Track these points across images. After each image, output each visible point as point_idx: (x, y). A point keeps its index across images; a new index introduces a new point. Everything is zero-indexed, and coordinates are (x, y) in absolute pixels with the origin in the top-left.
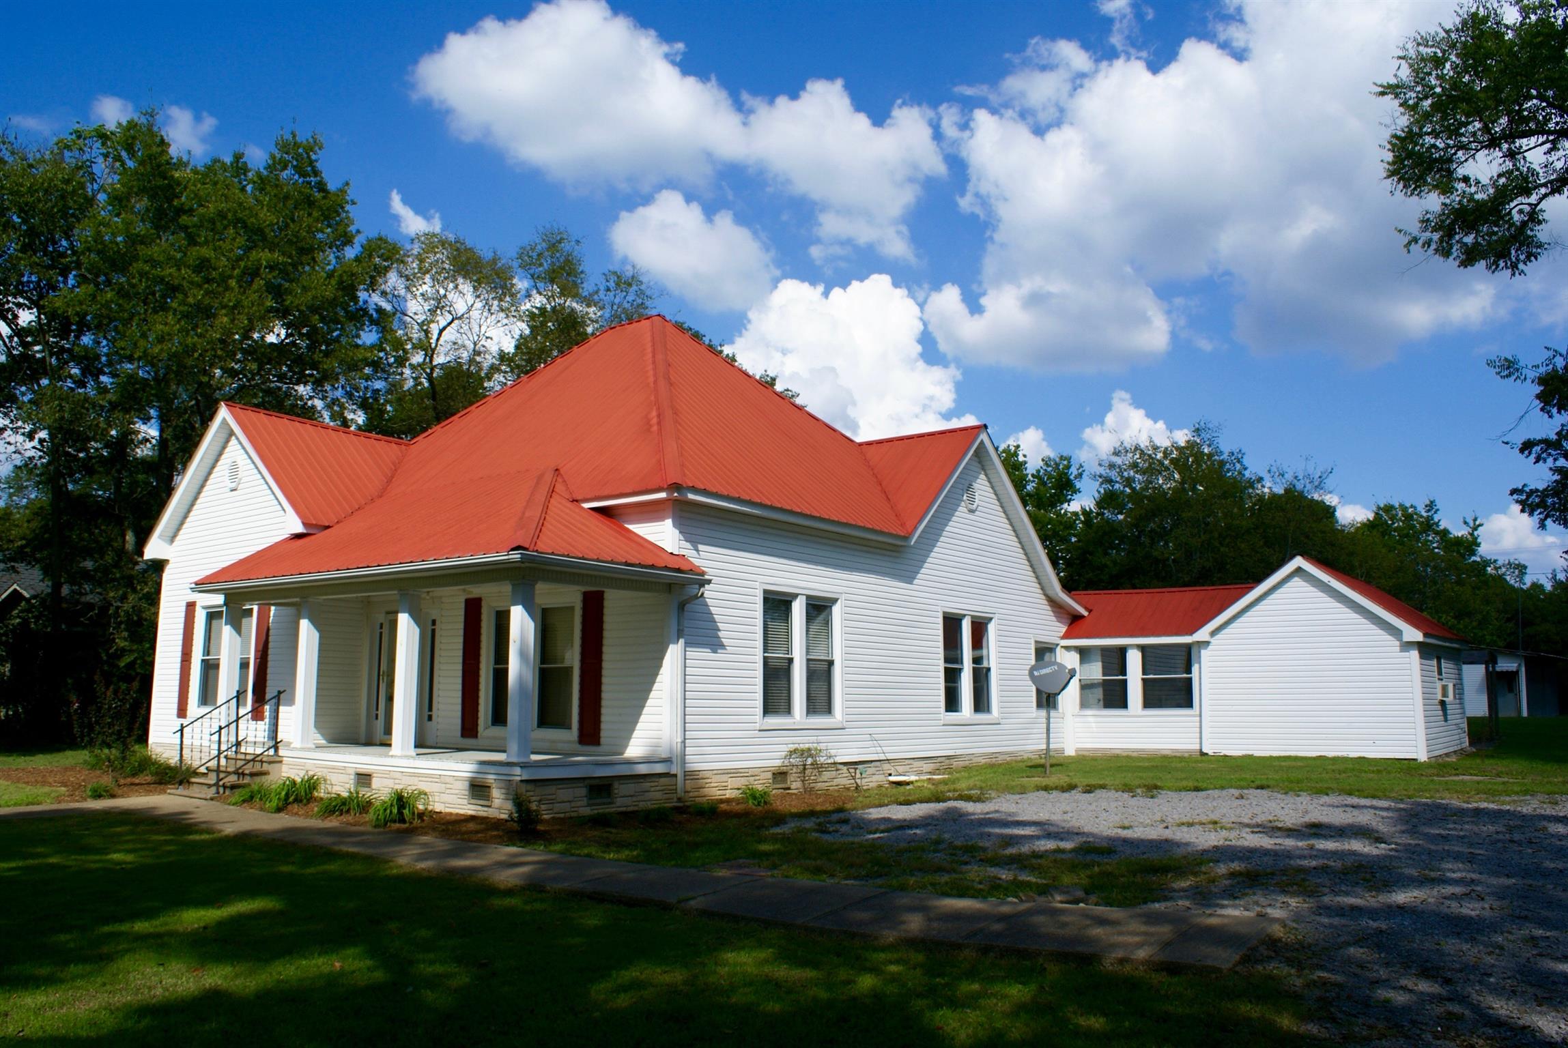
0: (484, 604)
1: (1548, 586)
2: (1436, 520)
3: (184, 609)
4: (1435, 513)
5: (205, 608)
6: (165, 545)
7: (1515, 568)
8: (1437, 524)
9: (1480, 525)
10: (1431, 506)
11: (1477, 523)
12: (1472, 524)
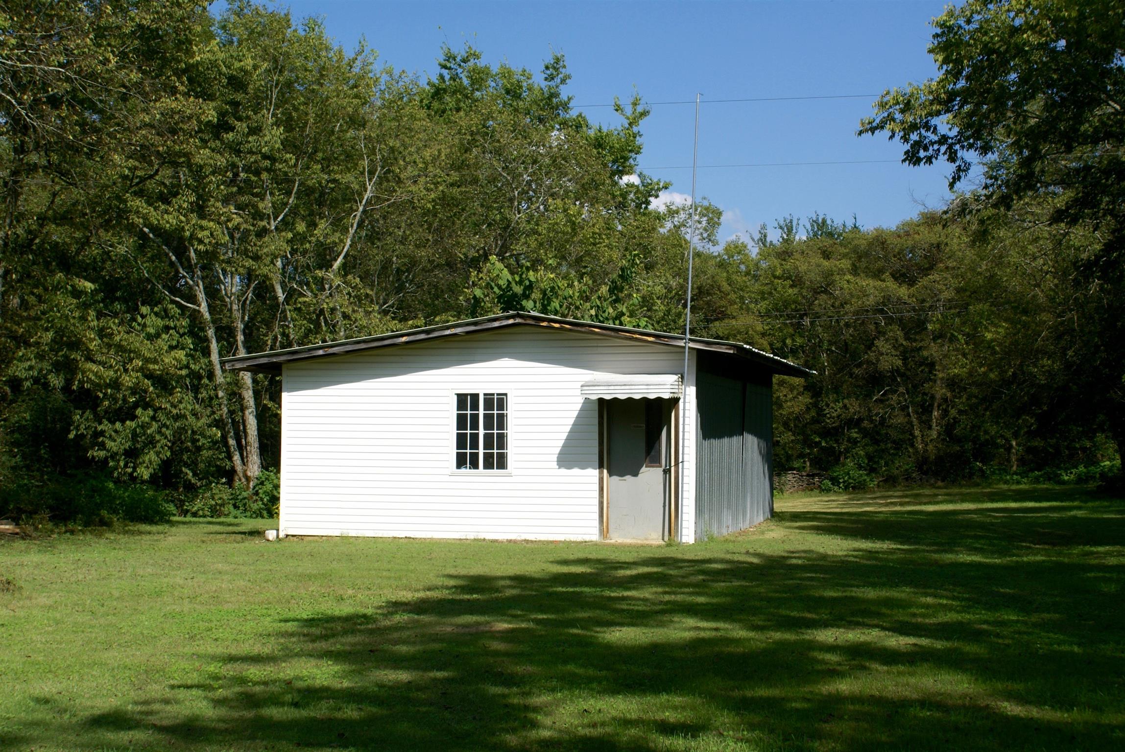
1: (754, 251)
2: (564, 97)
4: (563, 81)
7: (702, 215)
8: (565, 106)
9: (644, 114)
10: (554, 69)
11: (640, 109)
12: (629, 110)
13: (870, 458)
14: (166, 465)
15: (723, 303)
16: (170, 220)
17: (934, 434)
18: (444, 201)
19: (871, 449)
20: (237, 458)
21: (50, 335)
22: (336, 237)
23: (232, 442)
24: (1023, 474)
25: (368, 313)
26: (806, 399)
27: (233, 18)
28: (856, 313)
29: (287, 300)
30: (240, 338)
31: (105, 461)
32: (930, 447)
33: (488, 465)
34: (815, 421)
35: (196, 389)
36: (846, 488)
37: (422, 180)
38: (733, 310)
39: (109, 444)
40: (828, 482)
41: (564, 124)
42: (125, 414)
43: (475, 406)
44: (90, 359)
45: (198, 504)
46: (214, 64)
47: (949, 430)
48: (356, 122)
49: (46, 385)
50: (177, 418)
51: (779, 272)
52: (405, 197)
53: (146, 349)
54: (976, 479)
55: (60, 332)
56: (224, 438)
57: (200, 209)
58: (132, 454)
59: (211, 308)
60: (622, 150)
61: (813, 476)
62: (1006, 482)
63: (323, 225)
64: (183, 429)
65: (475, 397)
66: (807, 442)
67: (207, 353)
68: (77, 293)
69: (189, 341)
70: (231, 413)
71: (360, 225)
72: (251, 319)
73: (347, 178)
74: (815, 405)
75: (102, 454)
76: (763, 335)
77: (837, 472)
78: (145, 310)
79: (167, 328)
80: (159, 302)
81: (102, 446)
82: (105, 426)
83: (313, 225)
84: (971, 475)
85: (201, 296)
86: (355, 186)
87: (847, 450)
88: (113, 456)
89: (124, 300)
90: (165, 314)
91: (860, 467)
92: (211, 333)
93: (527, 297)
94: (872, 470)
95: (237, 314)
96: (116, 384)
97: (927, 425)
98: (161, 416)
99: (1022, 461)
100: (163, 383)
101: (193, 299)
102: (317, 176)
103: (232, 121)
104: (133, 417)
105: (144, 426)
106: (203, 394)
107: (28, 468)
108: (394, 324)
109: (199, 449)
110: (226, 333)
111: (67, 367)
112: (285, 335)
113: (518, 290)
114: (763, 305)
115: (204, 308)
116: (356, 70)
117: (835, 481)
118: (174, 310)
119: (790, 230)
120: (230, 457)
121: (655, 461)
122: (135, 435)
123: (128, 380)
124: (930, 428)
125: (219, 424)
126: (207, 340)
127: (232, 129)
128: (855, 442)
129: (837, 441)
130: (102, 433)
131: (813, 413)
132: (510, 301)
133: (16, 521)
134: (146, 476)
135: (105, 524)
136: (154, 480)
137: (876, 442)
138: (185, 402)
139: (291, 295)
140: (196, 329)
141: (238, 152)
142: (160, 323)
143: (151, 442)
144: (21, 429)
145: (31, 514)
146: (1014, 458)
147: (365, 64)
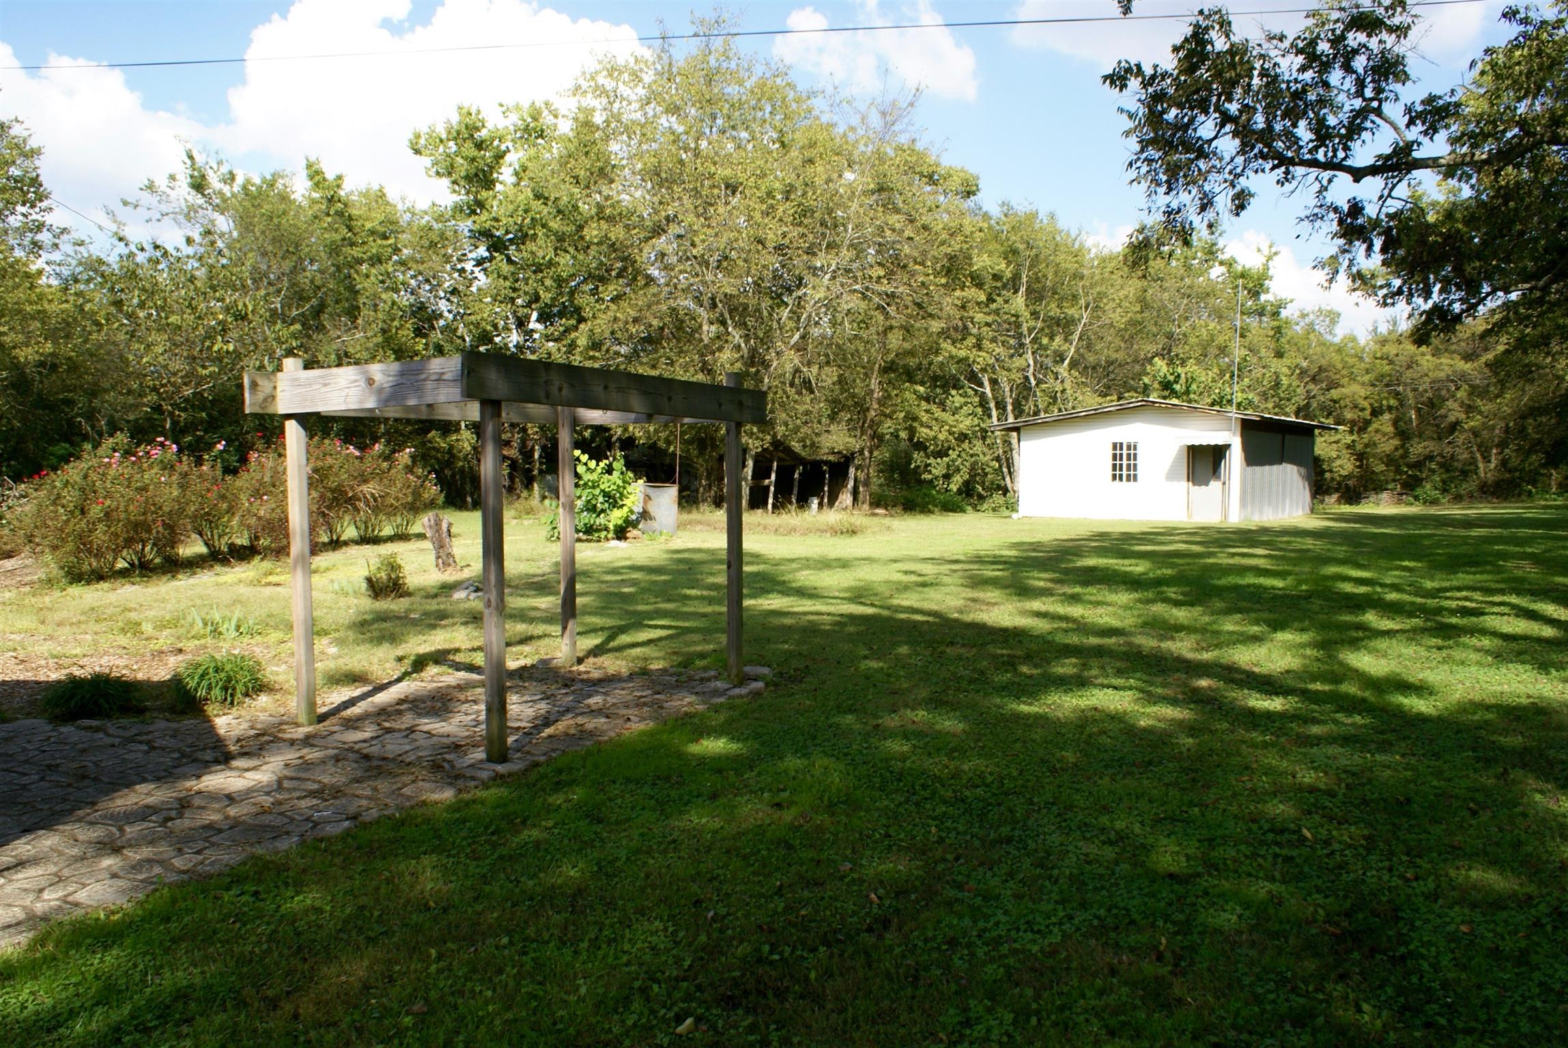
13: (1443, 482)
14: (966, 483)
15: (1338, 376)
16: (962, 353)
17: (1492, 466)
18: (1133, 323)
19: (1444, 476)
20: (1008, 479)
21: (903, 414)
22: (1065, 347)
23: (1005, 470)
24: (1559, 494)
25: (1083, 394)
26: (1396, 442)
27: (1003, 218)
28: (1433, 382)
29: (1037, 385)
30: (1010, 408)
31: (931, 481)
32: (1489, 475)
33: (1128, 479)
34: (1402, 457)
35: (984, 438)
36: (1425, 502)
37: (1119, 310)
38: (1345, 381)
39: (934, 471)
40: (1411, 499)
41: (1221, 263)
42: (941, 453)
43: (1121, 449)
44: (922, 425)
45: (985, 506)
46: (985, 268)
47: (1504, 463)
48: (1078, 276)
49: (897, 437)
50: (972, 456)
51: (1378, 355)
52: (1108, 321)
53: (950, 419)
54: (1523, 497)
55: (908, 413)
56: (1000, 466)
57: (979, 347)
58: (947, 477)
59: (992, 390)
60: (1259, 279)
61: (1401, 494)
62: (1546, 500)
63: (1058, 339)
64: (976, 462)
65: (1121, 444)
66: (1398, 471)
67: (990, 416)
68: (915, 392)
69: (979, 410)
70: (1005, 452)
71: (1080, 338)
72: (1018, 395)
73: (1071, 312)
74: (1403, 446)
75: (930, 477)
76: (1366, 398)
77: (1418, 491)
78: (953, 392)
79: (966, 404)
80: (962, 387)
81: (930, 472)
82: (931, 461)
83: (1052, 338)
84: (1520, 495)
85: (986, 383)
86: (1077, 316)
87: (1427, 477)
88: (936, 478)
89: (942, 387)
90: (965, 395)
91: (1436, 489)
92: (992, 405)
93: (1177, 382)
94: (1445, 491)
95: (1007, 393)
96: (935, 438)
97: (1487, 460)
98: (963, 454)
99: (1560, 485)
100: (962, 437)
101: (981, 385)
102: (1054, 311)
103: (995, 297)
104: (947, 455)
105: (953, 461)
106: (988, 441)
107: (888, 485)
108: (1100, 400)
109: (986, 474)
110: (1001, 406)
111: (912, 431)
112: (1036, 406)
113: (1171, 378)
114: (1367, 378)
115: (988, 390)
116: (1077, 245)
117: (1416, 498)
118: (971, 392)
119: (1395, 324)
120: (1004, 479)
121: (1218, 478)
122: (948, 466)
123: (941, 437)
124: (1489, 461)
125: (998, 459)
126: (989, 409)
127: (995, 301)
128: (1434, 471)
129: (1420, 471)
130: (930, 465)
131: (1401, 451)
132: (1167, 386)
133: (886, 509)
134: (955, 489)
135: (932, 512)
136: (959, 492)
137: (1448, 471)
138: (978, 447)
139: (1039, 382)
140: (983, 403)
141: (998, 314)
142: (963, 400)
143: (958, 470)
144: (883, 463)
145: (894, 506)
146: (1553, 483)
147: (1081, 244)
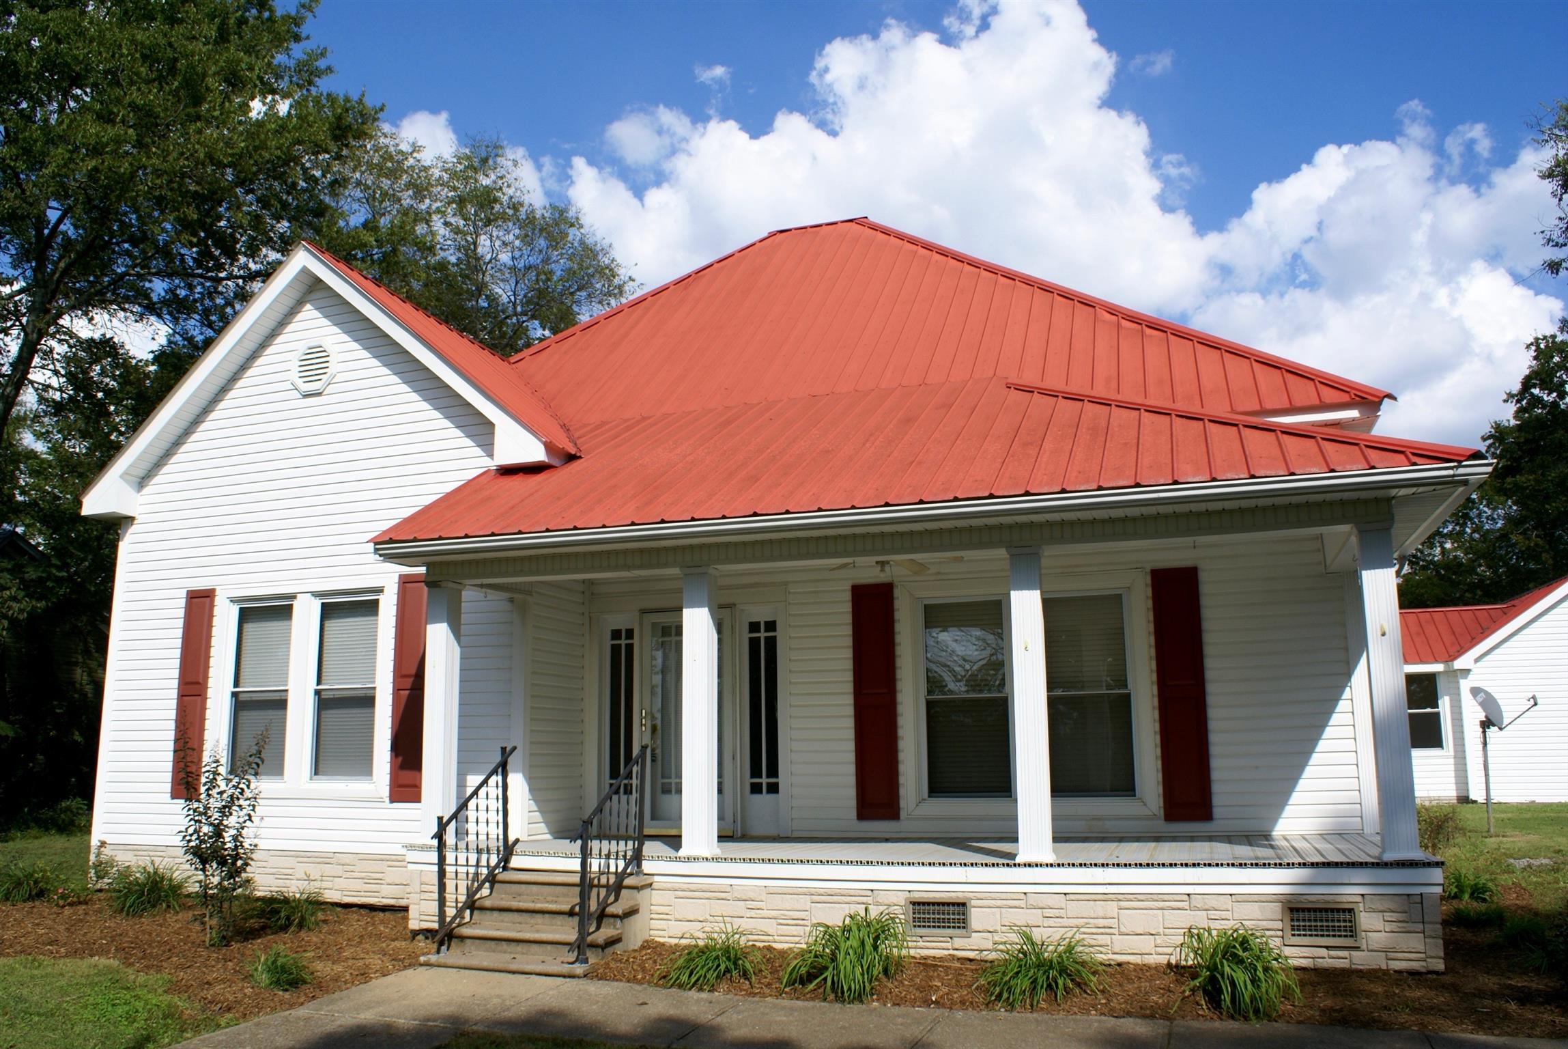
0: (897, 592)
3: (182, 603)
5: (234, 600)
6: (129, 491)
